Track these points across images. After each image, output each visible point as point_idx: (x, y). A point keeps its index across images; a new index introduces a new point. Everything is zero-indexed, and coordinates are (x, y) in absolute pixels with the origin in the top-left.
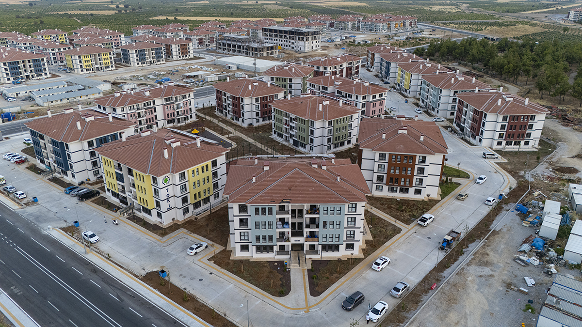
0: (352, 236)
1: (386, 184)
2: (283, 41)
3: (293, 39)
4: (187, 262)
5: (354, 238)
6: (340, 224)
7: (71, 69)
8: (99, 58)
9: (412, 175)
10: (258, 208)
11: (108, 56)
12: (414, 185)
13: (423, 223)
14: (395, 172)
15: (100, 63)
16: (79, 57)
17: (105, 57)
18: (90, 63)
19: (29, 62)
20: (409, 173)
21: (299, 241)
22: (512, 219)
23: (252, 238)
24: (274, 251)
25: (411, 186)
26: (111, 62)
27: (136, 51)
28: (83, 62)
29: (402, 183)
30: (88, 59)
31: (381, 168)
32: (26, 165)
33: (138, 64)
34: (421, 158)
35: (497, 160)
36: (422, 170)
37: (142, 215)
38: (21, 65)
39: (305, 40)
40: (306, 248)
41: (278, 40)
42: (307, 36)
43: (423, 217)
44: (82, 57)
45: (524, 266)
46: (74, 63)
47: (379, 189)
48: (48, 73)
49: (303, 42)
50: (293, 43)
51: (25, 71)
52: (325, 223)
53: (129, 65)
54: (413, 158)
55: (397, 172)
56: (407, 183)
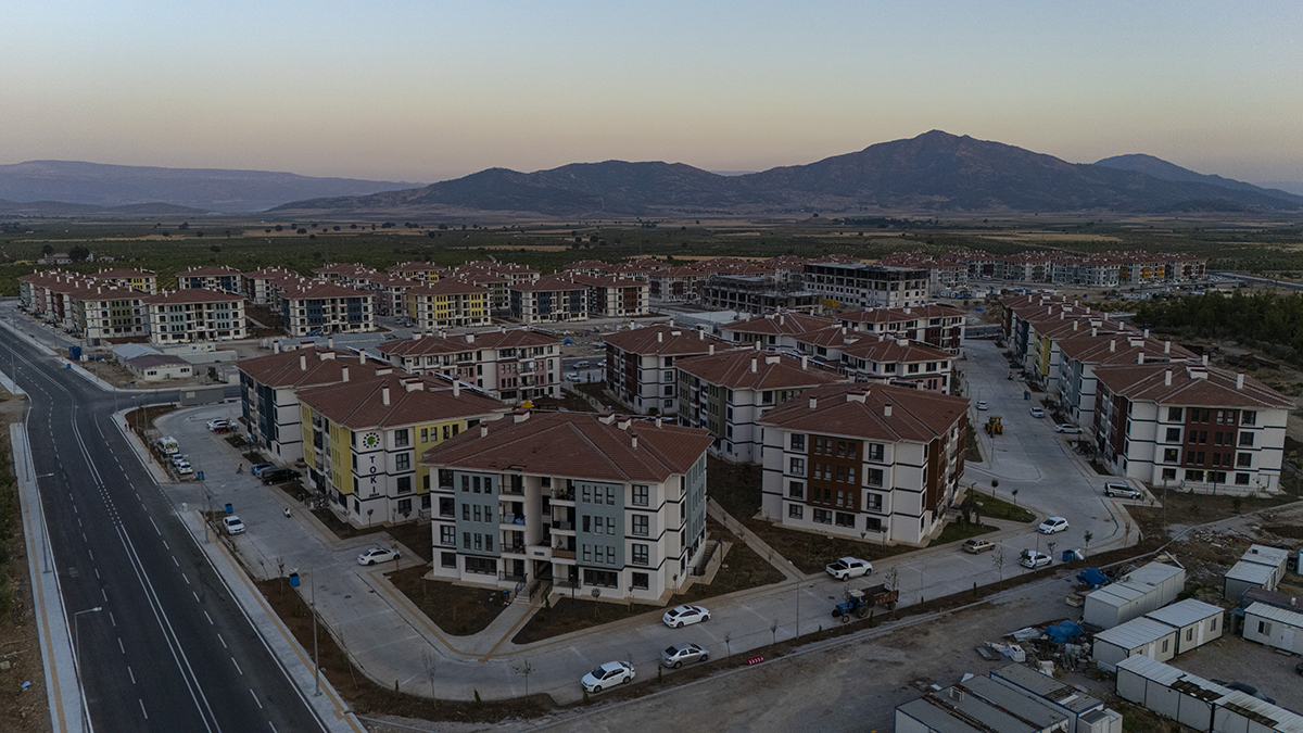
0: (643, 556)
1: (809, 503)
2: (845, 291)
3: (865, 287)
4: (349, 572)
5: (648, 562)
6: (614, 526)
7: (414, 320)
8: (465, 304)
9: (858, 487)
10: (467, 477)
11: (481, 301)
12: (864, 508)
13: (833, 572)
14: (823, 476)
15: (465, 312)
16: (429, 299)
17: (474, 301)
18: (447, 311)
19: (342, 303)
20: (851, 479)
21: (542, 554)
22: (1052, 593)
23: (459, 539)
24: (498, 570)
25: (859, 511)
26: (485, 312)
27: (534, 295)
28: (434, 307)
29: (840, 502)
30: (443, 303)
31: (797, 466)
32: (227, 435)
33: (535, 318)
34: (874, 449)
35: (1138, 501)
36: (877, 477)
37: (337, 508)
38: (328, 306)
39: (889, 288)
40: (557, 574)
41: (835, 289)
42: (893, 279)
43: (841, 562)
44: (434, 299)
45: (985, 659)
46: (420, 309)
47: (796, 514)
48: (371, 324)
49: (885, 293)
50: (864, 295)
51: (334, 318)
52: (586, 519)
53: (519, 320)
54: (856, 446)
55: (828, 475)
56: (850, 502)
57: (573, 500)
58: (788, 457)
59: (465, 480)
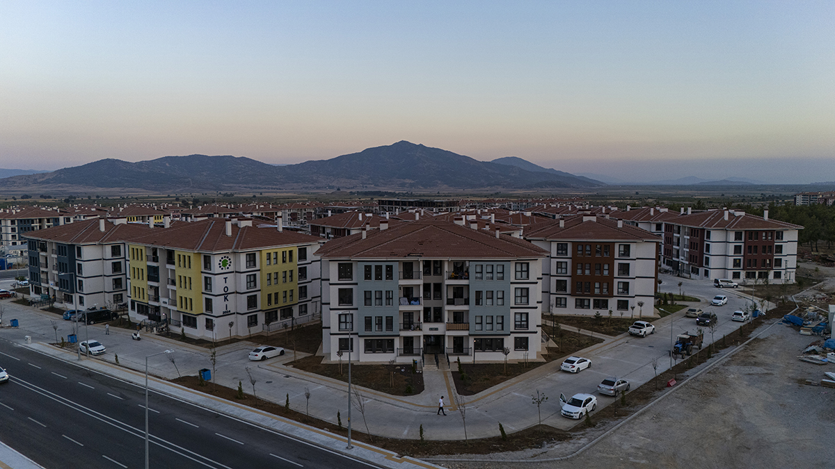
0: (523, 324)
1: (571, 295)
5: (527, 327)
6: (503, 298)
9: (611, 277)
10: (370, 266)
12: (615, 293)
14: (583, 272)
20: (606, 273)
21: (436, 329)
22: (781, 330)
23: (359, 325)
24: (395, 348)
25: (611, 296)
29: (597, 291)
31: (561, 268)
32: (11, 299)
34: (623, 248)
36: (625, 269)
37: (182, 329)
40: (448, 345)
43: (638, 324)
47: (561, 304)
52: (478, 294)
55: (587, 272)
56: (605, 290)
57: (468, 279)
58: (554, 262)
59: (368, 269)
